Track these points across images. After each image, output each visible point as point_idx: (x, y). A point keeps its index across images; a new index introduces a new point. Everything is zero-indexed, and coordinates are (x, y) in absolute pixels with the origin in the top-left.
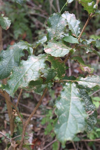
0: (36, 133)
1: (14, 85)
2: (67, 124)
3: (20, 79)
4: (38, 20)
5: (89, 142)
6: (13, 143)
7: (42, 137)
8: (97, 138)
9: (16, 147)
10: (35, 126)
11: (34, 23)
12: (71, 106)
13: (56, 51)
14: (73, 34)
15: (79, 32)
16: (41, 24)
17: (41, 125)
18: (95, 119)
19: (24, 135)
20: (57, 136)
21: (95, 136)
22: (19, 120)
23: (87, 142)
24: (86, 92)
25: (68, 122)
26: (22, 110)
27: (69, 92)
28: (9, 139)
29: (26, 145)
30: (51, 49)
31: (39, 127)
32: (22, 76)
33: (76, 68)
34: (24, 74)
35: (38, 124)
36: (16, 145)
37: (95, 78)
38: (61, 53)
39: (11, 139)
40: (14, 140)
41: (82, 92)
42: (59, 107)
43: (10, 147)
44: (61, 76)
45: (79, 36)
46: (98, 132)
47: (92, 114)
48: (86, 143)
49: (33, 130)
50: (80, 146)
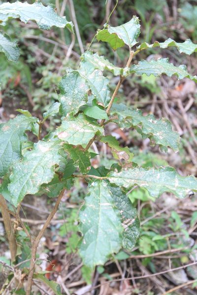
0: (53, 251)
1: (17, 192)
2: (96, 243)
3: (26, 181)
4: (40, 48)
5: (144, 258)
6: (18, 273)
7: (62, 257)
8: (156, 252)
9: (22, 278)
10: (49, 240)
11: (33, 55)
12: (100, 216)
13: (75, 135)
14: (98, 103)
15: (108, 98)
16: (46, 54)
17: (59, 236)
18: (137, 230)
19: (35, 260)
20: (83, 260)
21: (152, 247)
22: (25, 236)
23: (140, 259)
24: (123, 192)
25: (98, 240)
26: (25, 213)
27: (97, 196)
28: (10, 266)
29: (38, 274)
30: (68, 133)
31: (56, 241)
32: (28, 177)
33: (114, 130)
34: (30, 174)
35: (55, 236)
36: (23, 275)
37: (133, 173)
38: (83, 137)
39: (13, 266)
40: (18, 268)
41: (116, 192)
42: (84, 220)
43: (13, 280)
44: (85, 170)
45: (108, 105)
46: (156, 242)
47: (133, 223)
48: (138, 261)
49: (46, 247)
50: (128, 266)
